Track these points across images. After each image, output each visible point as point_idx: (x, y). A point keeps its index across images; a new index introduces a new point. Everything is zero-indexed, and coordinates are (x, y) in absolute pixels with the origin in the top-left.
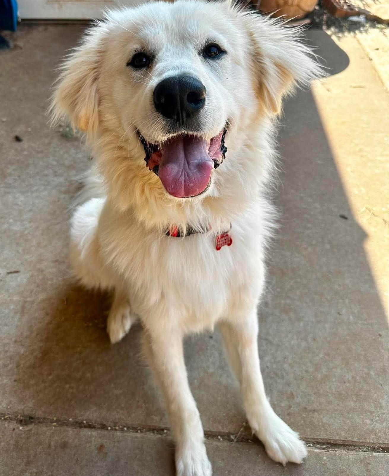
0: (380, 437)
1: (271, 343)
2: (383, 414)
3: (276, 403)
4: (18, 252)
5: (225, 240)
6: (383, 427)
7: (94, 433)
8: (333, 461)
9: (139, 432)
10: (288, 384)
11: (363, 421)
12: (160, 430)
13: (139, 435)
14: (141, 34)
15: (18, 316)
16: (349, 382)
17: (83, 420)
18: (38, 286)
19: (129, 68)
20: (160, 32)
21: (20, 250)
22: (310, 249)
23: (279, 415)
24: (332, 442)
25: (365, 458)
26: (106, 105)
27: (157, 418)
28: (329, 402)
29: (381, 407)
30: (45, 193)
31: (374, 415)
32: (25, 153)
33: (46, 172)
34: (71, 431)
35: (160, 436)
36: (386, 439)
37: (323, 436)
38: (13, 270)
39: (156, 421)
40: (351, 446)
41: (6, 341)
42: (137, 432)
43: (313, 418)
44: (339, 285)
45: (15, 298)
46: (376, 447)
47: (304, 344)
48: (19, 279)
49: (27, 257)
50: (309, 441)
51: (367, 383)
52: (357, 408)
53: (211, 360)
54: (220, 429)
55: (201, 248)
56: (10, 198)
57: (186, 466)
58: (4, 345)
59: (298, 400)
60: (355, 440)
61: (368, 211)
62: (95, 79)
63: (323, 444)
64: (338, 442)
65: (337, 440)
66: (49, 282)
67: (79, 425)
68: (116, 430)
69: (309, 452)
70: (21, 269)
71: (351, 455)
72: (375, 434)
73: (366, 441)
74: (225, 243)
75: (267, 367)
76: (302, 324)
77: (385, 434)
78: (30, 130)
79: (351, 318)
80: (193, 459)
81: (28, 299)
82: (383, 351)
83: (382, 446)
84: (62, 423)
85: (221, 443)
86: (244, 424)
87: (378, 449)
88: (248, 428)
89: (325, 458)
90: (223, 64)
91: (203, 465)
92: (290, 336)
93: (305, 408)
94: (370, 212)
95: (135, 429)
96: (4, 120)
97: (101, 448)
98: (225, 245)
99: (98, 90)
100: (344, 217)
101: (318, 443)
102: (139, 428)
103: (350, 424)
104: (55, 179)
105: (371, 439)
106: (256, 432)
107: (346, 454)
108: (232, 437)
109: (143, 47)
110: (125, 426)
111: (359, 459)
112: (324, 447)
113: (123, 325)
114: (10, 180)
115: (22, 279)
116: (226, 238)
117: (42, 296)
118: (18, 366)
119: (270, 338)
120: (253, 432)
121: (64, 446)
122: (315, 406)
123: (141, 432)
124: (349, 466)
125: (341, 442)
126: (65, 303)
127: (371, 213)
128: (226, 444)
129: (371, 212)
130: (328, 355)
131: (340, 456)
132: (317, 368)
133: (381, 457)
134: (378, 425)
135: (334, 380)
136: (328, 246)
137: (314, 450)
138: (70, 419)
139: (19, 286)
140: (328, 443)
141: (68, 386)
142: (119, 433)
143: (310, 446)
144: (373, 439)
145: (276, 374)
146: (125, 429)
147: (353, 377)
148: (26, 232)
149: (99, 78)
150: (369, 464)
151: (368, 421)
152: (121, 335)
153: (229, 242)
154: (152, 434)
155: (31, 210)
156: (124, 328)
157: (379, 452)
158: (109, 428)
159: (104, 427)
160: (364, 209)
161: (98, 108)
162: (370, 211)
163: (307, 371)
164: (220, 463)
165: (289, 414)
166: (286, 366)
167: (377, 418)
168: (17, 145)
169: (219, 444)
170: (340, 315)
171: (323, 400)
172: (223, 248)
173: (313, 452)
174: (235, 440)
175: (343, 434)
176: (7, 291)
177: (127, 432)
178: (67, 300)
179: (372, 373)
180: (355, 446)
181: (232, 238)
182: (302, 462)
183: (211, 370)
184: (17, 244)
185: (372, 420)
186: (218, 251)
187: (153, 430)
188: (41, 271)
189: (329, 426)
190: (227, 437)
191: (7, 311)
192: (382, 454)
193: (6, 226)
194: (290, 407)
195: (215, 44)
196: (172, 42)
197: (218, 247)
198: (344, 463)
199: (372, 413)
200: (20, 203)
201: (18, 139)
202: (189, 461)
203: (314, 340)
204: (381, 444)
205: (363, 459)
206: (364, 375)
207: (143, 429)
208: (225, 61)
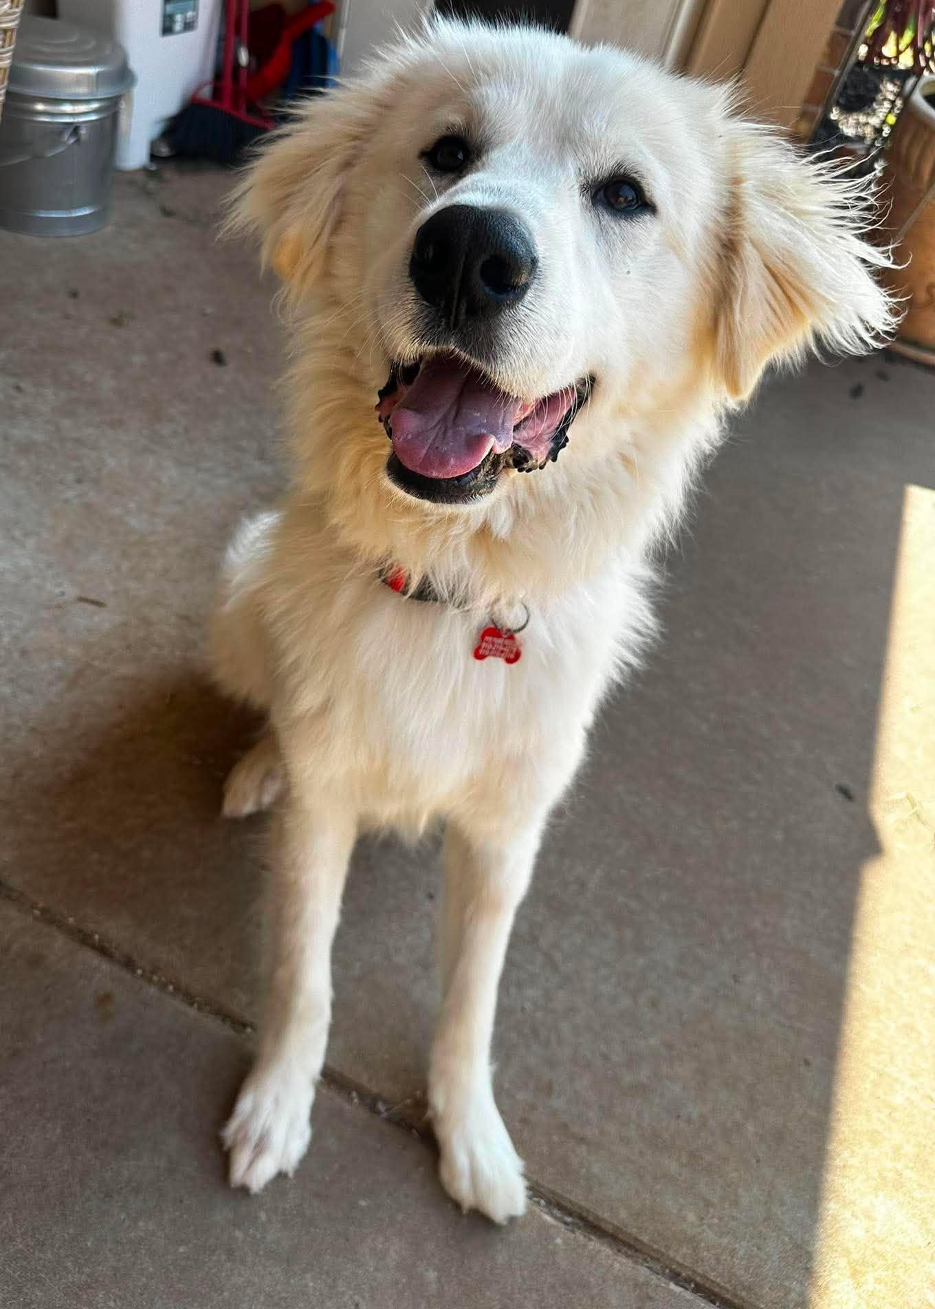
0: (702, 1261)
1: (555, 968)
2: (734, 1218)
3: (506, 1085)
4: (118, 568)
5: (504, 646)
6: (720, 1245)
7: (105, 966)
8: (574, 1255)
9: (196, 1005)
10: (552, 1063)
11: (680, 1210)
12: (240, 1025)
13: (192, 1012)
14: (475, 93)
15: (61, 685)
16: (689, 1121)
17: (96, 933)
18: (128, 647)
19: (422, 165)
20: (520, 105)
21: (125, 566)
22: (735, 824)
23: (502, 1112)
24: (591, 1218)
25: (647, 1284)
26: (346, 237)
27: (244, 999)
28: (625, 1141)
29: (735, 1203)
30: (223, 482)
31: (711, 1210)
32: (220, 391)
33: (244, 443)
34: (60, 942)
35: (232, 1033)
36: (713, 1270)
37: (576, 1196)
38: (93, 597)
39: (238, 1002)
40: (630, 1246)
41: (16, 720)
42: (191, 1004)
43: (574, 1151)
44: (765, 924)
45: (73, 651)
46: (684, 1274)
47: (626, 1002)
48: (96, 619)
49: (132, 585)
50: (541, 1192)
51: (728, 1142)
52: (680, 1179)
53: (409, 939)
54: (364, 1080)
55: (442, 636)
56: (150, 462)
57: (255, 1110)
58: (9, 727)
59: (558, 1103)
60: (645, 1238)
61: (907, 804)
62: (347, 165)
63: (570, 1213)
64: (603, 1225)
65: (603, 1219)
66: (154, 650)
67: (83, 938)
68: (150, 981)
69: (530, 1212)
70: (111, 602)
71: (621, 1264)
72: (695, 1249)
73: (667, 1251)
74: (502, 652)
75: (523, 1009)
76: (641, 961)
77: (718, 1259)
78: (250, 350)
79: (759, 999)
80: (277, 1102)
81: (97, 663)
82: (797, 1095)
83: (698, 1279)
84: (50, 918)
85: (352, 1108)
86: (418, 1093)
87: (685, 1280)
88: (422, 1103)
89: (559, 1241)
90: (635, 237)
91: (291, 1125)
92: (604, 971)
93: (565, 1126)
94: (913, 808)
95: (189, 998)
96: (209, 310)
97: (105, 999)
98: (500, 656)
99: (341, 195)
100: (845, 793)
101: (560, 1207)
102: (198, 999)
103: (647, 1202)
104: (257, 464)
105: (681, 1255)
106: (436, 1115)
107: (608, 1256)
108: (381, 1107)
109: (468, 127)
110: (171, 983)
111: (634, 1279)
112: (569, 1219)
113: (261, 788)
114: (165, 429)
115: (104, 620)
116: (507, 642)
117: (126, 670)
118: (16, 776)
119: (558, 956)
120: (429, 1113)
121: (36, 961)
122: (590, 1132)
123: (199, 1009)
124: (604, 1282)
125: (609, 1228)
126: (167, 701)
127: (914, 811)
128: (363, 1114)
129: (915, 809)
130: (670, 1047)
131: (594, 1252)
132: (633, 1060)
133: (685, 1300)
134: (710, 1235)
135: (657, 1101)
136: (779, 836)
137: (542, 1214)
138: (71, 920)
139: (89, 630)
140: (581, 1218)
141: (96, 856)
142: (153, 990)
143: (538, 1203)
144: (685, 1255)
145: (535, 1032)
146: (171, 988)
147: (701, 1116)
148: (152, 539)
149: (354, 166)
150: (651, 1298)
151: (691, 1217)
152: (248, 808)
153: (512, 656)
154: (220, 1022)
155: (180, 502)
156: (260, 795)
157: (687, 1289)
158: (139, 972)
159: (129, 964)
160: (902, 795)
161: (328, 239)
162: (913, 805)
163: (606, 1057)
164: (331, 1143)
165: (524, 1121)
166: (565, 1026)
167: (716, 1221)
168: (211, 369)
169: (347, 1107)
170: (736, 981)
171: (612, 1128)
172: (491, 660)
173: (540, 1217)
174: (385, 1115)
175: (623, 1214)
176: (63, 631)
177: (172, 994)
178: (173, 697)
179: (750, 1128)
180: (637, 1251)
181: (523, 650)
182: (505, 1223)
183: (400, 959)
184: (125, 554)
185: (702, 1219)
186: (478, 662)
187: (224, 1015)
188: (146, 622)
189: (601, 1185)
190: (370, 1102)
191: (44, 667)
192: (688, 1295)
193: (117, 511)
194: (533, 1107)
195: (634, 179)
196: (536, 139)
197: (481, 652)
198: (596, 1270)
199: (708, 1204)
200: (165, 480)
201: (218, 358)
202: (268, 1104)
203: (654, 1004)
204: (699, 1274)
205: (643, 1284)
206: (729, 1124)
207: (206, 1005)
208: (644, 230)
